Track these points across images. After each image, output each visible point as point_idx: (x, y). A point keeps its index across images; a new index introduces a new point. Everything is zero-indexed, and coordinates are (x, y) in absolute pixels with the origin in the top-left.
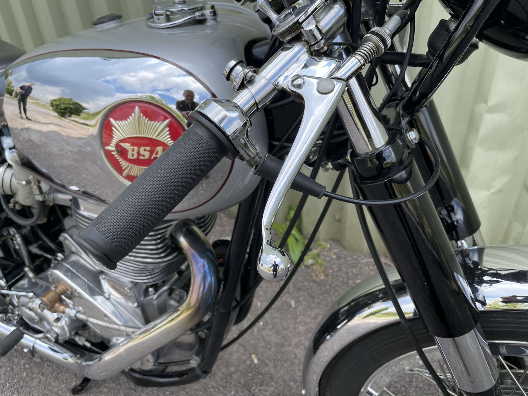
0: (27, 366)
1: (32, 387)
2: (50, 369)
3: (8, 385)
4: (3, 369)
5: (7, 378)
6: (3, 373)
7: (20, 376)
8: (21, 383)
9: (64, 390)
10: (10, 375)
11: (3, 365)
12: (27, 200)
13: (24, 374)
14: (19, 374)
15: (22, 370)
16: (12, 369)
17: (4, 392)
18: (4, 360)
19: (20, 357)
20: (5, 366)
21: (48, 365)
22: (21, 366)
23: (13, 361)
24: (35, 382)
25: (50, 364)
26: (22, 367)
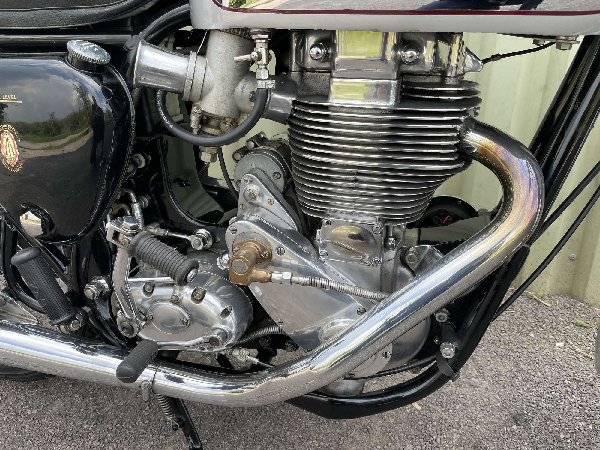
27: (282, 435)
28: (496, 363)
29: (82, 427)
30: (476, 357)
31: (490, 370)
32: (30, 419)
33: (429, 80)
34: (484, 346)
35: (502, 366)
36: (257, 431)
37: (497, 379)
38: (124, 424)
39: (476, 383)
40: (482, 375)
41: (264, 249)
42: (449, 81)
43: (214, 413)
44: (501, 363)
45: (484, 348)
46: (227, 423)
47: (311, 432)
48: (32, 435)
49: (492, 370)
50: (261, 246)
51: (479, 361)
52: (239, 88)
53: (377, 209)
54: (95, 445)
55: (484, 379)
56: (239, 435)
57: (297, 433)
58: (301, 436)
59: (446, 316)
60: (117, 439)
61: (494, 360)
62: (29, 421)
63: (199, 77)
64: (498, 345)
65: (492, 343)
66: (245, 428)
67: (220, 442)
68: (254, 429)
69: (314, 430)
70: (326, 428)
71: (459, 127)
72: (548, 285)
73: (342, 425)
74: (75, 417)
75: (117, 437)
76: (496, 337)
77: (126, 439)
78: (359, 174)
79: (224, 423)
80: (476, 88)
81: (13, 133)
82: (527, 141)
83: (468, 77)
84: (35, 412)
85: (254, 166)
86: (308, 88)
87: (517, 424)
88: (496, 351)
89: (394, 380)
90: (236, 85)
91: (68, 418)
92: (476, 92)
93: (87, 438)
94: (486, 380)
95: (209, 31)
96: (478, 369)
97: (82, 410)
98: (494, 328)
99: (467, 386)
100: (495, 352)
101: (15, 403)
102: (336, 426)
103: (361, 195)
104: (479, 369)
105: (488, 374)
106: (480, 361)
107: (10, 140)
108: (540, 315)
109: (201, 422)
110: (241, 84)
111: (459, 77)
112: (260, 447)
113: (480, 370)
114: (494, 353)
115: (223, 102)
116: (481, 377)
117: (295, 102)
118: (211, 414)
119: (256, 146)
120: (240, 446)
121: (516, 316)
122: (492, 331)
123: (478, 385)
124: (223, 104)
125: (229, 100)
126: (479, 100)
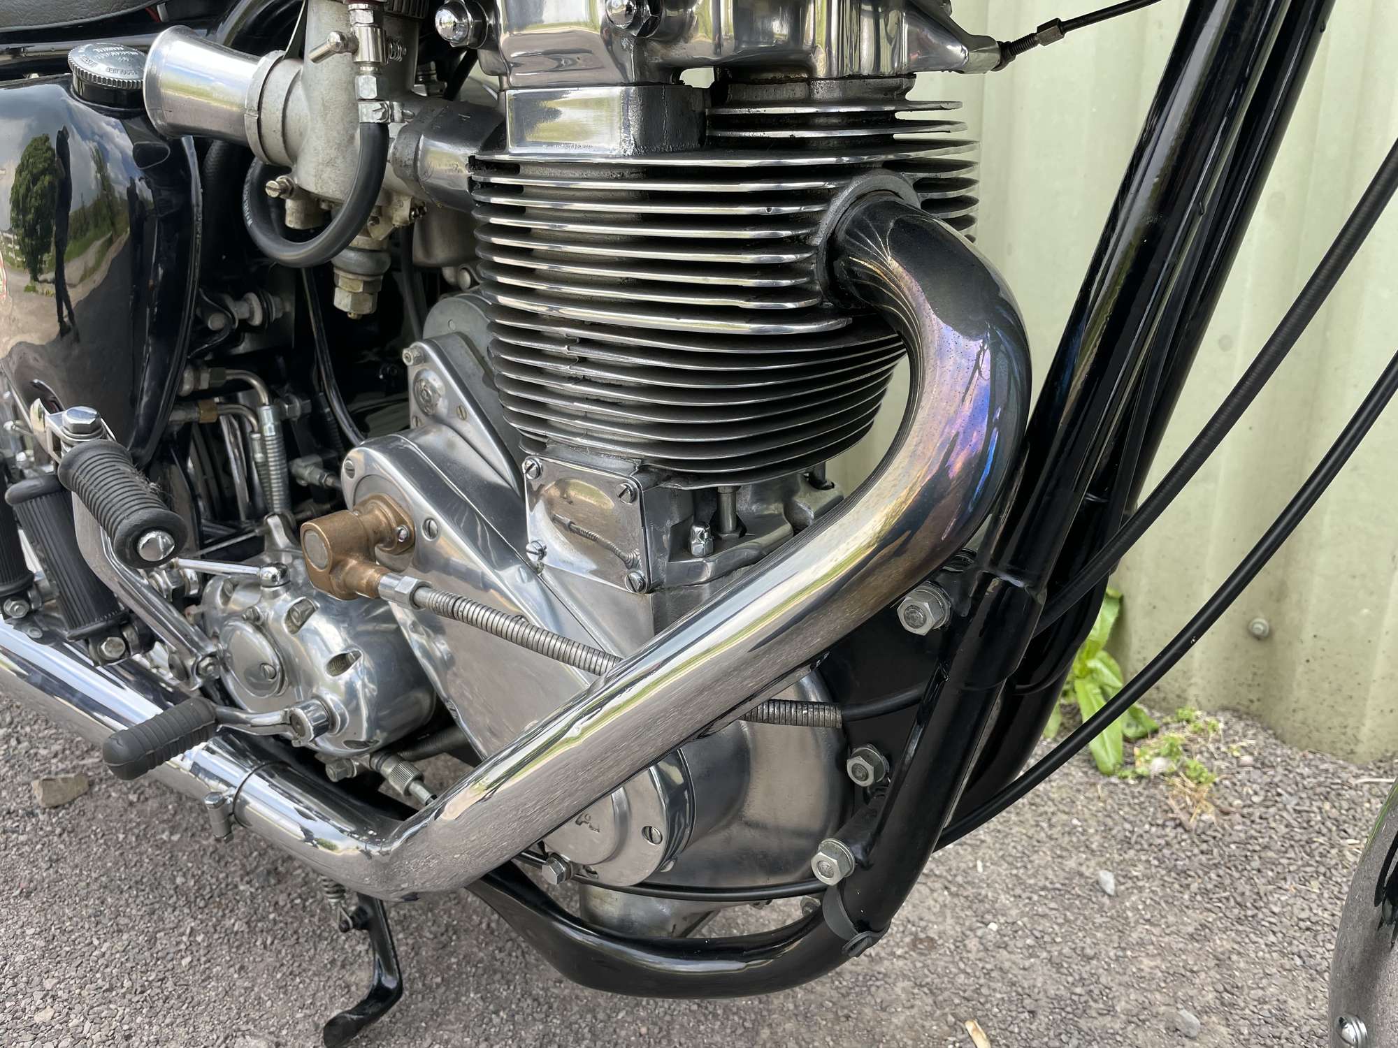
0: (199, 939)
1: (199, 1004)
2: (270, 959)
3: (127, 984)
4: (125, 936)
5: (129, 965)
6: (121, 949)
7: (170, 966)
8: (169, 984)
9: (300, 1027)
10: (140, 957)
11: (127, 925)
12: (328, 173)
13: (185, 962)
14: (169, 957)
15: (182, 947)
16: (152, 941)
17: (110, 1002)
18: (134, 912)
19: (186, 911)
20: (133, 928)
21: (264, 944)
22: (182, 934)
23: (161, 919)
24: (213, 990)
25: (272, 943)
26: (185, 938)
27: (601, 1016)
28: (1290, 987)
29: (236, 886)
30: (1234, 957)
31: (1258, 1000)
32: (161, 849)
34: (1274, 933)
35: (1303, 1000)
36: (556, 991)
37: (1265, 1030)
38: (310, 901)
39: (1190, 1025)
40: (1226, 1008)
41: (399, 521)
43: (488, 925)
44: (1304, 991)
45: (1272, 938)
46: (503, 955)
47: (673, 1029)
48: (145, 880)
49: (1265, 1002)
50: (394, 513)
51: (1238, 969)
53: (637, 440)
54: (236, 928)
55: (1224, 1022)
56: (512, 988)
57: (638, 1022)
58: (644, 1030)
60: (281, 929)
61: (1286, 977)
62: (158, 852)
63: (273, 105)
64: (1320, 938)
65: (1308, 929)
66: (535, 977)
67: (467, 994)
68: (550, 983)
69: (682, 1026)
70: (713, 1030)
73: (757, 1033)
74: (235, 865)
75: (282, 925)
76: (1326, 915)
77: (296, 932)
78: (584, 342)
79: (497, 952)
84: (175, 838)
85: (453, 327)
88: (1303, 954)
89: (957, 958)
91: (222, 863)
93: (231, 911)
94: (1228, 1026)
96: (1221, 989)
97: (255, 854)
98: (1336, 889)
99: (1162, 1027)
100: (1300, 957)
101: (154, 814)
102: (740, 1031)
103: (598, 401)
104: (1226, 990)
105: (1247, 1011)
106: (1242, 971)
109: (454, 937)
112: (541, 1027)
113: (1226, 996)
114: (1296, 957)
116: (1218, 1013)
117: (472, 161)
118: (484, 926)
119: (473, 282)
120: (501, 1014)
122: (1326, 895)
123: (1193, 1033)
124: (329, 169)
125: (344, 157)
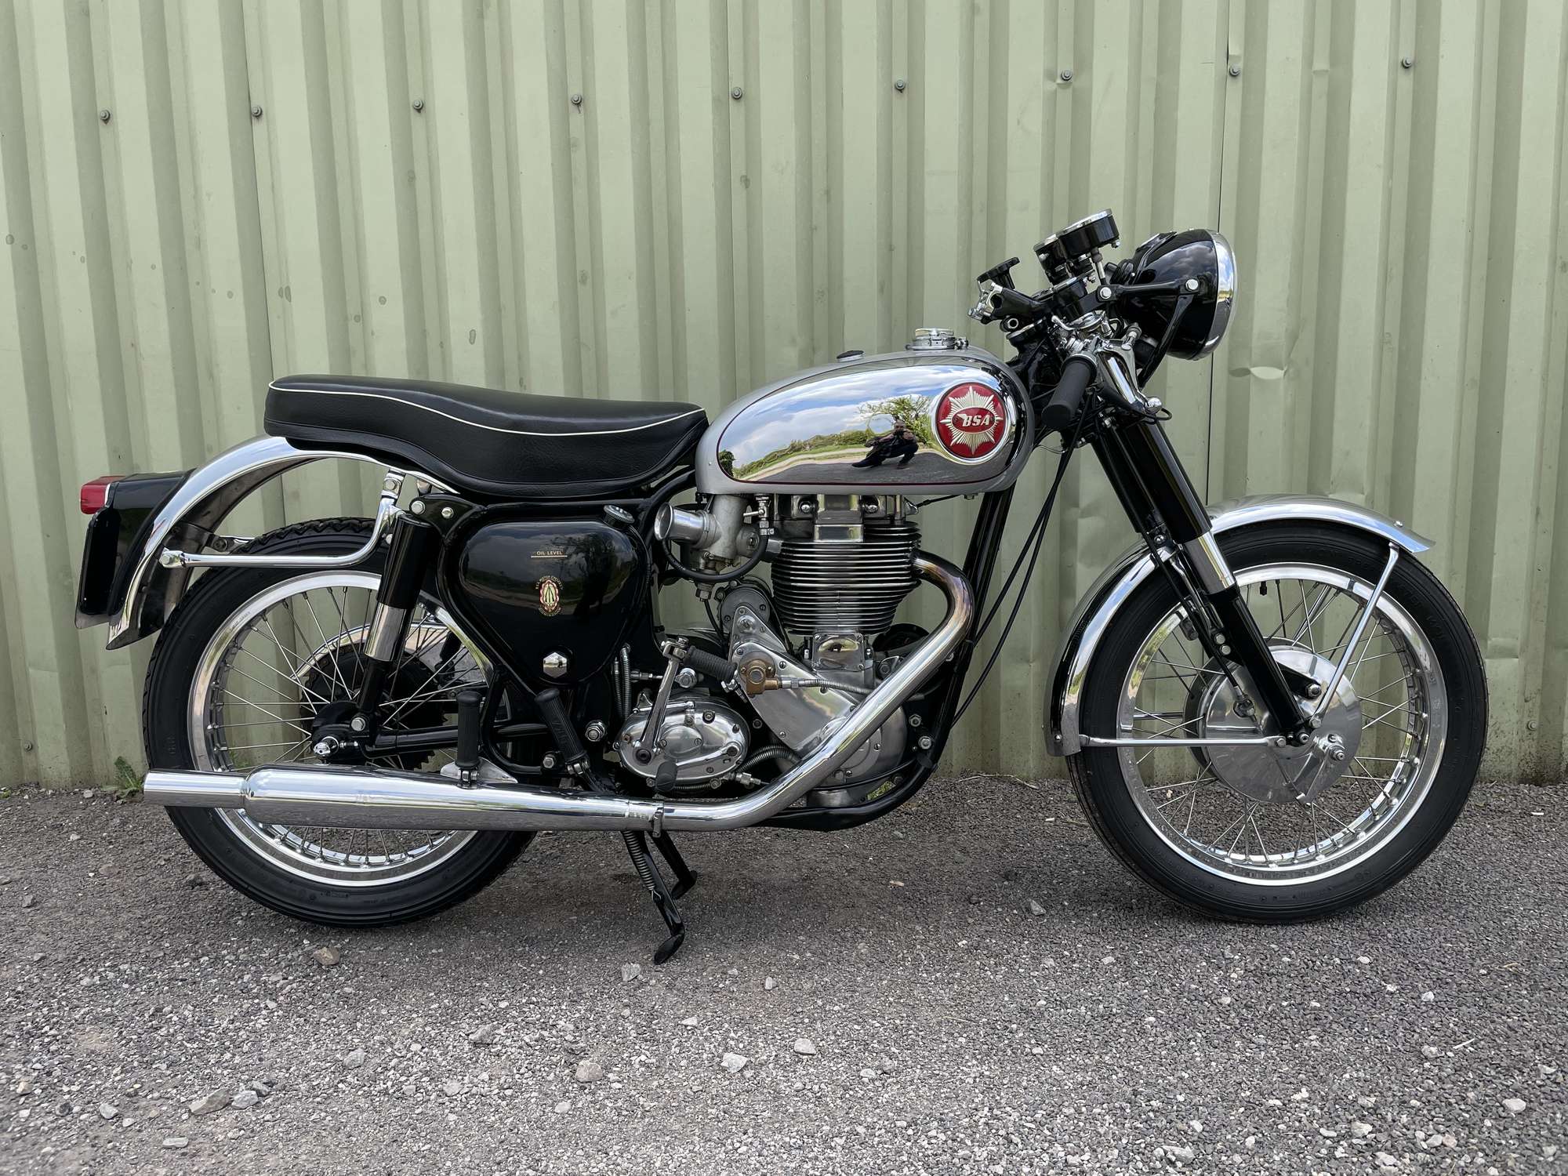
33: (882, 522)
41: (768, 665)
42: (896, 523)
50: (765, 663)
52: (739, 536)
53: (858, 622)
59: (919, 720)
63: (713, 529)
71: (908, 555)
72: (1031, 764)
78: (841, 595)
80: (917, 527)
81: (556, 583)
82: (961, 566)
83: (909, 519)
85: (741, 601)
86: (788, 533)
87: (1008, 880)
90: (736, 534)
92: (917, 530)
95: (715, 495)
103: (843, 612)
107: (552, 589)
108: (1027, 798)
110: (741, 532)
111: (903, 519)
115: (729, 547)
117: (783, 545)
119: (738, 584)
121: (998, 802)
124: (728, 549)
125: (732, 545)
126: (920, 536)
